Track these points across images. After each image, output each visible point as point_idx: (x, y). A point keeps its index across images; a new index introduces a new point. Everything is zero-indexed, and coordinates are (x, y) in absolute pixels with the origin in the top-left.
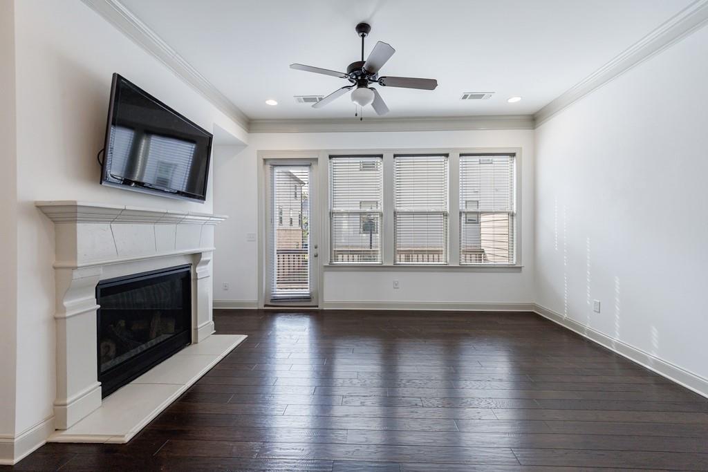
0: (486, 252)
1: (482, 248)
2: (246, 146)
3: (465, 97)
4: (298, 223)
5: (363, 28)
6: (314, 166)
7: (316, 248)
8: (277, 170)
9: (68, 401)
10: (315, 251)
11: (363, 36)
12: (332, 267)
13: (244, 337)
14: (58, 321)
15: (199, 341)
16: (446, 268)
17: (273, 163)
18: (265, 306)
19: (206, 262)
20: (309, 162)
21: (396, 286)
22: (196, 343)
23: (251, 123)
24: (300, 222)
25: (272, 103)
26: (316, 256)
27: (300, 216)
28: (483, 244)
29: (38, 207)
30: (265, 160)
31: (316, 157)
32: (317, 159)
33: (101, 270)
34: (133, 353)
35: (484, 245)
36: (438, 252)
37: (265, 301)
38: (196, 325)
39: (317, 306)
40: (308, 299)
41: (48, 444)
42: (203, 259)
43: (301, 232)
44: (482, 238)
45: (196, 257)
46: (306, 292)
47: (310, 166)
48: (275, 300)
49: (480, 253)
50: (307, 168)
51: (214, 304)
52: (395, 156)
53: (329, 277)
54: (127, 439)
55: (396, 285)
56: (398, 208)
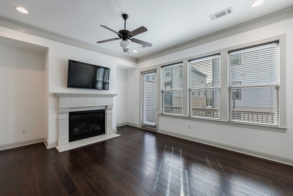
2: (136, 68)
7: (157, 106)
9: (60, 139)
12: (162, 114)
16: (218, 122)
17: (145, 73)
18: (142, 127)
19: (111, 109)
20: (155, 71)
22: (106, 134)
23: (137, 60)
26: (157, 109)
29: (54, 94)
30: (141, 72)
31: (156, 68)
39: (157, 131)
40: (155, 127)
41: (54, 148)
42: (108, 108)
45: (106, 107)
46: (154, 124)
48: (144, 125)
50: (154, 73)
52: (189, 61)
53: (161, 119)
54: (60, 152)
55: (189, 127)
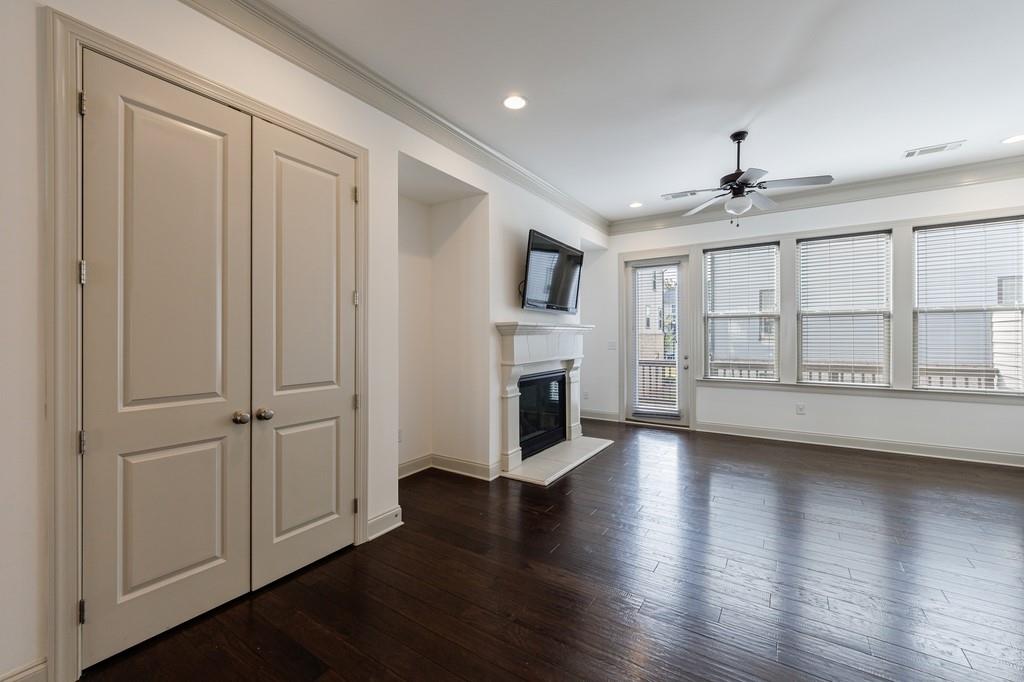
0: (1002, 373)
1: (996, 367)
2: (605, 250)
3: (910, 154)
4: (658, 324)
5: (739, 136)
6: (684, 264)
7: (686, 358)
8: (639, 272)
9: (510, 452)
10: (685, 362)
11: (739, 143)
12: (706, 381)
13: (611, 442)
14: (504, 399)
15: (573, 437)
16: (887, 392)
17: (634, 265)
18: (627, 419)
19: (576, 368)
20: (678, 261)
21: (800, 411)
22: (570, 440)
23: (611, 226)
24: (662, 325)
25: (636, 205)
26: (686, 368)
27: (662, 314)
28: (997, 359)
29: (497, 326)
30: (626, 263)
31: (686, 253)
32: (687, 256)
33: (522, 369)
34: (532, 435)
35: (999, 362)
36: (873, 370)
37: (627, 414)
38: (570, 423)
39: (688, 426)
40: (677, 417)
41: (500, 477)
42: (575, 365)
43: (663, 337)
44: (994, 351)
45: (570, 363)
46: (675, 409)
47: (678, 264)
48: (636, 414)
49: (991, 374)
50: (677, 267)
51: (582, 413)
52: (798, 241)
53: (703, 393)
54: (547, 484)
55: (801, 409)
56: (805, 309)
